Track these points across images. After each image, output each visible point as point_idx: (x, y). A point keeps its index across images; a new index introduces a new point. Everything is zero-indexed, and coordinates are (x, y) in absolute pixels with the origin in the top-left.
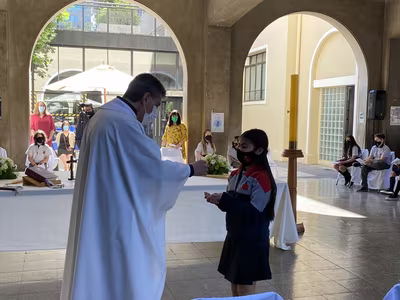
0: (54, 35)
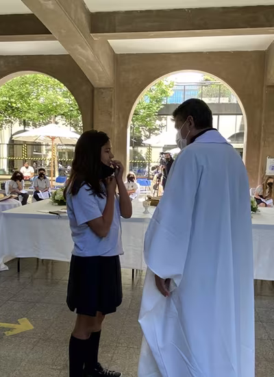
0: (161, 107)
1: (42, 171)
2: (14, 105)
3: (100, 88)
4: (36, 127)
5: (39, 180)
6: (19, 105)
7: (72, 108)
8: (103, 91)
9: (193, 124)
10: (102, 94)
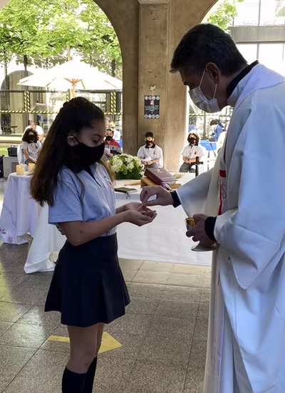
2: (11, 34)
3: (149, 5)
4: (40, 66)
6: (18, 35)
7: (94, 37)
8: (153, 9)
10: (151, 13)
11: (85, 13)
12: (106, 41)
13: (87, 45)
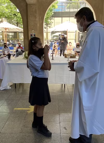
0: (53, 13)
1: (5, 44)
5: (5, 49)
7: (11, 14)
8: (32, 5)
9: (86, 20)
10: (31, 7)
11: (7, 6)
12: (15, 16)
13: (9, 17)
